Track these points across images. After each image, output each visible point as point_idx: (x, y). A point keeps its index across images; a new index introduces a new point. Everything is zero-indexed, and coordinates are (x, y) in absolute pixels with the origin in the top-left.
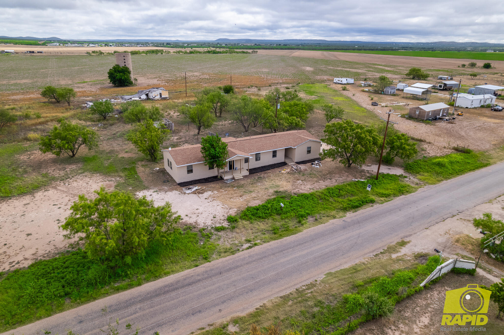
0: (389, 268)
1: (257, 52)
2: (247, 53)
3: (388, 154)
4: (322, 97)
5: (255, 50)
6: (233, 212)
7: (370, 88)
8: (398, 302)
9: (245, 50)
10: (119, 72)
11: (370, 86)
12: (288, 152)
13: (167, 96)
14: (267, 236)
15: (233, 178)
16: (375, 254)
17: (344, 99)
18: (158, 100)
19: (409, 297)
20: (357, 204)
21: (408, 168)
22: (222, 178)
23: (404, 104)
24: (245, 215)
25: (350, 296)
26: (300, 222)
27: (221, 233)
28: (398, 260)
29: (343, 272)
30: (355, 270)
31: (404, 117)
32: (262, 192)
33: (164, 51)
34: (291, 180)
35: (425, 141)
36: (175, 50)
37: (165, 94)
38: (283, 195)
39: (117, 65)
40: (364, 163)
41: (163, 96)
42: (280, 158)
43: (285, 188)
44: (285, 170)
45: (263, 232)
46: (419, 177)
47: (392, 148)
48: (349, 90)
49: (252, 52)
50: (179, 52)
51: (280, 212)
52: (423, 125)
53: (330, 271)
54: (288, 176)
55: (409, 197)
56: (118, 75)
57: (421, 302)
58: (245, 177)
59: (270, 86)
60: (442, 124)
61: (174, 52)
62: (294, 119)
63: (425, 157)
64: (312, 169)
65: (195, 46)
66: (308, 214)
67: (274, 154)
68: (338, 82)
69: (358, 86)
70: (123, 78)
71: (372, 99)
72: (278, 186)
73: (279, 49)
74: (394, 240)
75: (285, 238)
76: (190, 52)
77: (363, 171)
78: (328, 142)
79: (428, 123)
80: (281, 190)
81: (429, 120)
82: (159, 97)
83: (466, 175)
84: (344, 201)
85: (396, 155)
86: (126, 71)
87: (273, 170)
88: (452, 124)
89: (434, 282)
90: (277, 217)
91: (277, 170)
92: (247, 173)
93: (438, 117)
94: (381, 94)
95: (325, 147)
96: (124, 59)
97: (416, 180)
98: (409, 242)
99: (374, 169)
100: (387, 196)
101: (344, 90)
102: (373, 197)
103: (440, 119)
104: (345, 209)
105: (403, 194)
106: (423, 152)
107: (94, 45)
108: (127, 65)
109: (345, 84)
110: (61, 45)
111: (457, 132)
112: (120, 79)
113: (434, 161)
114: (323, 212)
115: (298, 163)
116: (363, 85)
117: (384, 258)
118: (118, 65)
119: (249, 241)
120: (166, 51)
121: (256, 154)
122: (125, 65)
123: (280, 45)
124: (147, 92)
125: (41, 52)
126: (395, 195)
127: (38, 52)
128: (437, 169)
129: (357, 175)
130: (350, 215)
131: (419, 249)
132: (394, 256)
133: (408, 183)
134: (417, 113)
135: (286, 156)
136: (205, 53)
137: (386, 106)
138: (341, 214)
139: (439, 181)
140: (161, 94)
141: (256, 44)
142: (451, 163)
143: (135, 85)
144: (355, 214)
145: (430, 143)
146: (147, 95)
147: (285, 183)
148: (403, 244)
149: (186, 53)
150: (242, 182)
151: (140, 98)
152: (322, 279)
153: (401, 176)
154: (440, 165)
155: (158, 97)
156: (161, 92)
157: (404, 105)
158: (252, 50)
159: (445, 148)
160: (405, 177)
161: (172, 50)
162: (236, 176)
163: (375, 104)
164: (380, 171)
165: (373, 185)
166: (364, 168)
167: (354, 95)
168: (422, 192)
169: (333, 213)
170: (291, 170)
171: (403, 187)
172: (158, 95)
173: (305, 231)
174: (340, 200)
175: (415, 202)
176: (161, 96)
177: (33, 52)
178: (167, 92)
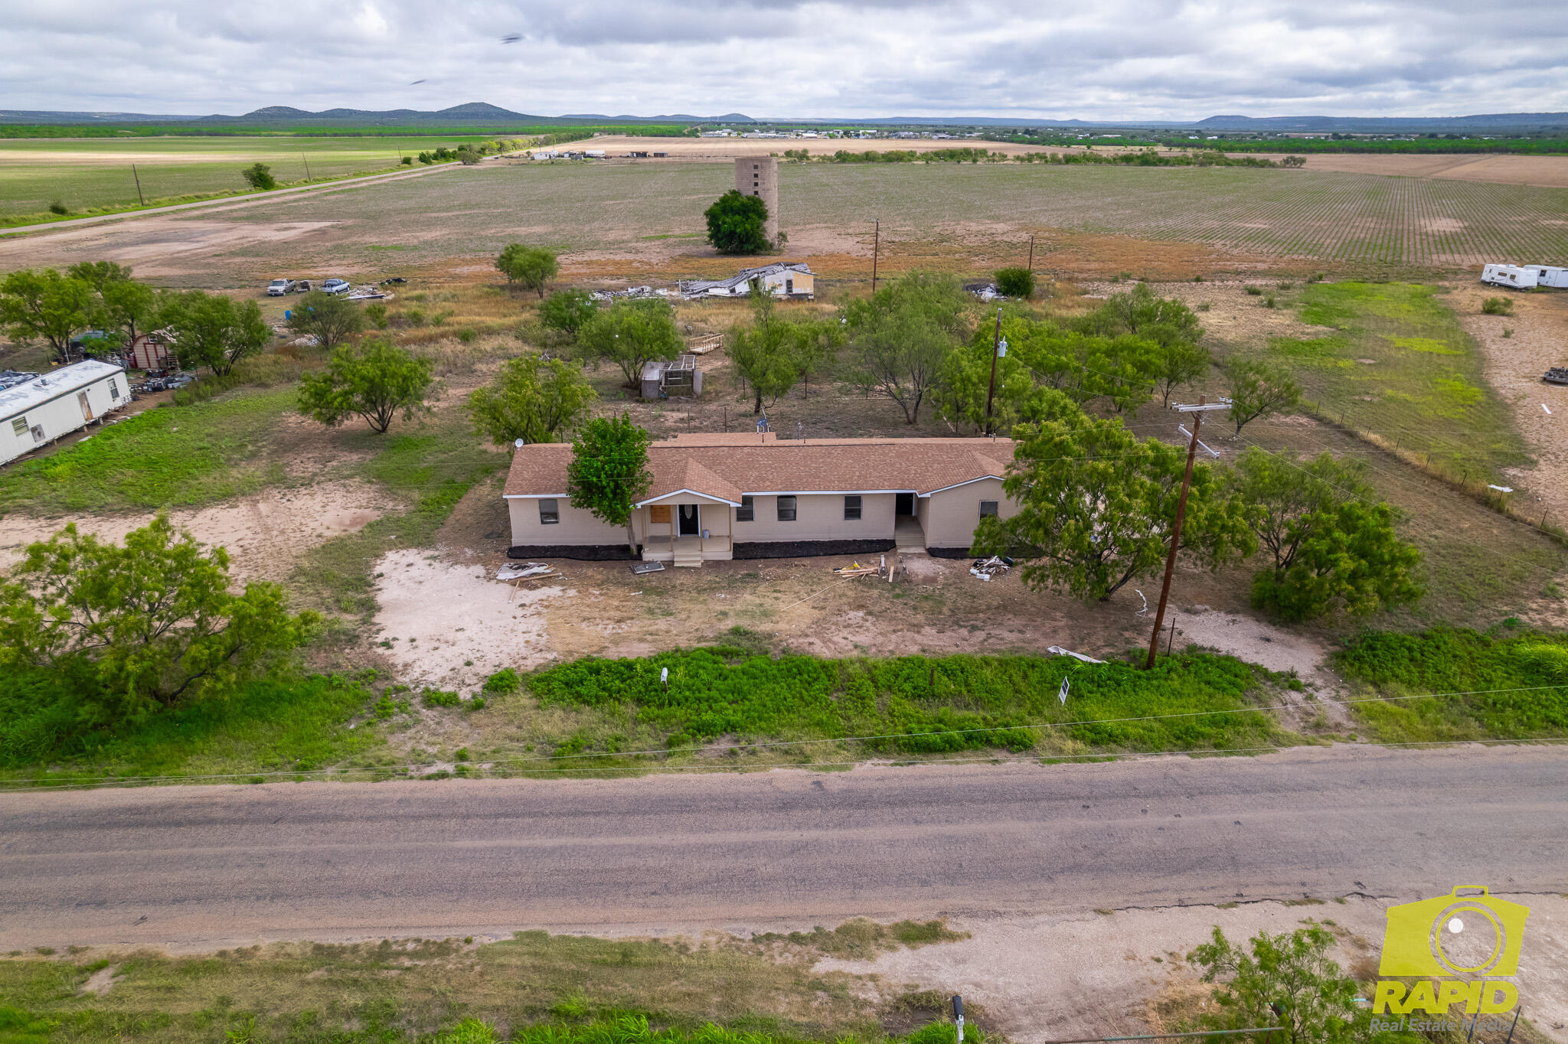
1: (1303, 161)
2: (1264, 164)
4: (1352, 332)
5: (1297, 156)
9: (1259, 156)
10: (734, 211)
13: (809, 290)
14: (527, 758)
15: (670, 562)
16: (763, 930)
18: (780, 300)
22: (637, 556)
26: (669, 745)
27: (428, 714)
28: (822, 985)
33: (990, 153)
36: (1023, 150)
37: (805, 285)
38: (743, 646)
39: (733, 192)
41: (795, 291)
44: (855, 568)
45: (535, 743)
49: (1287, 161)
50: (1030, 158)
53: (545, 928)
54: (842, 589)
56: (727, 220)
58: (710, 564)
59: (1198, 280)
61: (1018, 158)
63: (1512, 625)
64: (961, 581)
65: (1108, 139)
66: (731, 727)
67: (853, 508)
68: (1498, 279)
70: (738, 230)
72: (767, 615)
73: (1410, 152)
74: (905, 910)
75: (566, 780)
76: (1065, 156)
77: (1142, 626)
80: (763, 628)
82: (783, 290)
84: (913, 718)
86: (754, 211)
90: (626, 710)
91: (828, 564)
92: (726, 554)
96: (756, 176)
97: (1334, 710)
98: (952, 937)
100: (1105, 739)
101: (1489, 311)
104: (874, 746)
107: (813, 135)
108: (762, 195)
109: (1526, 289)
110: (734, 134)
112: (731, 232)
115: (936, 553)
117: (780, 958)
118: (735, 194)
119: (463, 757)
120: (994, 154)
121: (780, 497)
122: (756, 193)
123: (1433, 136)
124: (756, 276)
125: (662, 155)
127: (656, 155)
129: (1096, 636)
130: (867, 771)
132: (825, 966)
135: (917, 520)
136: (1115, 161)
138: (844, 756)
140: (789, 283)
141: (1336, 136)
143: (780, 252)
144: (898, 770)
146: (755, 283)
147: (802, 610)
148: (922, 935)
149: (1055, 160)
150: (687, 580)
151: (733, 291)
152: (493, 941)
155: (781, 291)
156: (791, 277)
158: (1285, 156)
160: (1297, 686)
161: (1013, 150)
162: (680, 556)
168: (1290, 762)
170: (882, 570)
172: (780, 285)
174: (905, 708)
176: (790, 289)
177: (644, 155)
178: (811, 279)
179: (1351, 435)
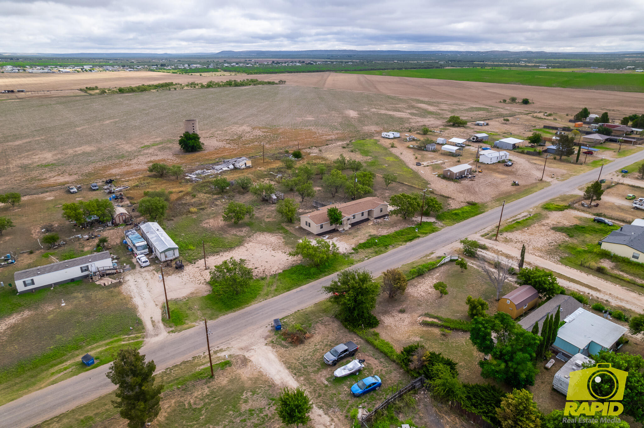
0: (426, 262)
2: (274, 83)
3: (427, 210)
4: (376, 157)
6: (353, 246)
7: (414, 143)
8: (429, 271)
11: (414, 140)
12: (370, 212)
13: (250, 165)
14: (373, 254)
15: (344, 230)
16: (421, 257)
17: (394, 160)
18: (244, 169)
19: (433, 269)
20: (411, 238)
21: (439, 218)
22: (338, 230)
23: (442, 162)
24: (360, 247)
25: (412, 270)
26: (386, 248)
27: (353, 255)
28: (430, 259)
29: (408, 264)
30: (413, 263)
31: (440, 177)
32: (363, 237)
34: (375, 228)
35: (450, 198)
37: (249, 164)
38: (374, 237)
39: (186, 132)
40: (414, 217)
42: (366, 216)
43: (374, 233)
44: (370, 223)
45: (372, 253)
46: (444, 222)
47: (429, 206)
48: (396, 147)
49: (280, 82)
51: (376, 244)
52: (452, 183)
53: (403, 264)
54: (373, 227)
55: (437, 233)
56: (189, 142)
57: (437, 270)
58: (350, 228)
59: (327, 145)
60: (465, 182)
62: (366, 188)
63: (449, 210)
64: (385, 221)
66: (389, 244)
67: (363, 214)
68: (386, 136)
69: (403, 141)
70: (194, 144)
71: (416, 158)
72: (369, 232)
74: (429, 252)
77: (413, 221)
78: (392, 204)
79: (456, 182)
80: (372, 234)
81: (457, 179)
82: (244, 166)
83: (469, 219)
84: (405, 237)
85: (431, 210)
86: (196, 137)
87: (363, 223)
88: (472, 182)
89: (443, 264)
90: (375, 247)
91: (365, 223)
92: (350, 226)
93: (463, 176)
94: (423, 150)
95: (390, 208)
96: (193, 127)
97: (442, 224)
98: (435, 253)
99: (418, 219)
100: (426, 233)
101: (392, 147)
102: (419, 235)
103: (465, 177)
104: (406, 241)
105: (434, 232)
106: (448, 206)
109: (392, 139)
111: (473, 189)
112: (192, 145)
113: (453, 212)
114: (395, 243)
115: (376, 218)
116: (408, 138)
117: (424, 259)
119: (367, 257)
121: (353, 215)
122: (194, 132)
125: (22, 91)
126: (430, 233)
128: (454, 217)
129: (410, 223)
130: (408, 244)
131: (438, 255)
132: (428, 258)
133: (437, 226)
134: (449, 174)
135: (369, 215)
137: (427, 166)
138: (404, 243)
139: (454, 224)
140: (245, 163)
142: (463, 212)
143: (203, 149)
145: (454, 199)
146: (233, 165)
147: (373, 231)
148: (432, 253)
150: (350, 232)
151: (228, 168)
153: (434, 222)
154: (456, 214)
157: (442, 164)
159: (462, 202)
160: (436, 223)
162: (345, 228)
163: (418, 164)
164: (422, 220)
165: (419, 228)
166: (414, 219)
167: (401, 154)
168: (443, 230)
169: (401, 243)
170: (373, 223)
171: (434, 228)
172: (243, 164)
173: (389, 251)
174: (403, 237)
175: (439, 236)
176: (246, 165)
178: (250, 161)
179: (403, 184)
